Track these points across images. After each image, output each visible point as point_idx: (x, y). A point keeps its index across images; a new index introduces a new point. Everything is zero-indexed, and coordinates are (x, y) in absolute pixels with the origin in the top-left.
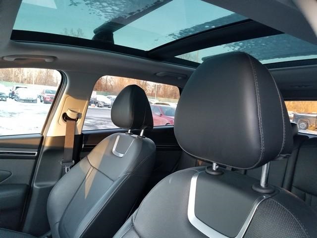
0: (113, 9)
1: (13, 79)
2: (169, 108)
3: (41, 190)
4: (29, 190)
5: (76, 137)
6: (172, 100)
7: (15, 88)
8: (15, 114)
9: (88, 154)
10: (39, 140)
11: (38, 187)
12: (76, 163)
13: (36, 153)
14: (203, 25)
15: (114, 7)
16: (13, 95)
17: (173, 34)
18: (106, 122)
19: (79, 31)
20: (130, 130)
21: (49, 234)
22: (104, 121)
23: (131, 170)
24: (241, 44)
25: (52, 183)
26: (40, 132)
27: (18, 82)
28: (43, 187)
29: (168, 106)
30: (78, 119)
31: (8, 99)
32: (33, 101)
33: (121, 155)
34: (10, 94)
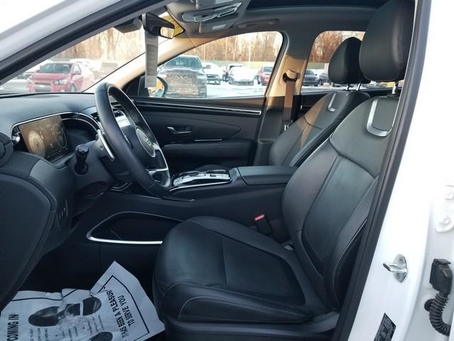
1: (226, 57)
3: (264, 146)
4: (254, 144)
5: (295, 97)
7: (229, 68)
10: (263, 101)
11: (262, 143)
12: (294, 121)
13: (261, 112)
16: (227, 77)
25: (272, 140)
26: (263, 94)
27: (231, 60)
28: (266, 143)
30: (297, 79)
31: (222, 82)
32: (250, 83)
34: (223, 76)
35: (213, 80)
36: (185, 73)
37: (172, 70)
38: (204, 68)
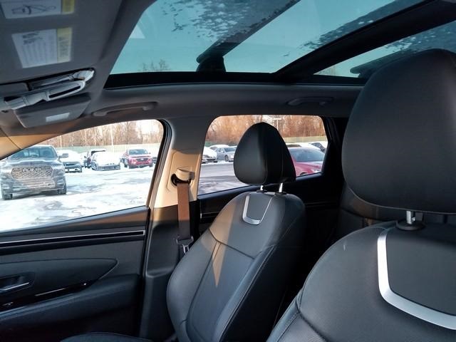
0: (229, 25)
1: (86, 142)
2: (301, 150)
3: (156, 280)
4: (141, 281)
5: (191, 204)
6: (303, 138)
7: (90, 153)
8: (95, 187)
9: (209, 226)
10: (145, 215)
11: (152, 277)
13: (144, 231)
14: (354, 21)
15: (230, 22)
16: (89, 164)
17: (311, 43)
18: (215, 183)
19: (162, 63)
20: (262, 187)
21: (173, 338)
22: (212, 181)
23: (276, 240)
24: (413, 38)
25: (168, 270)
27: (92, 145)
28: (158, 276)
29: (299, 148)
30: (190, 180)
31: (83, 168)
32: (115, 167)
33: (257, 222)
34: (85, 162)
35: (73, 168)
36: (36, 165)
37: (19, 163)
38: (60, 157)
